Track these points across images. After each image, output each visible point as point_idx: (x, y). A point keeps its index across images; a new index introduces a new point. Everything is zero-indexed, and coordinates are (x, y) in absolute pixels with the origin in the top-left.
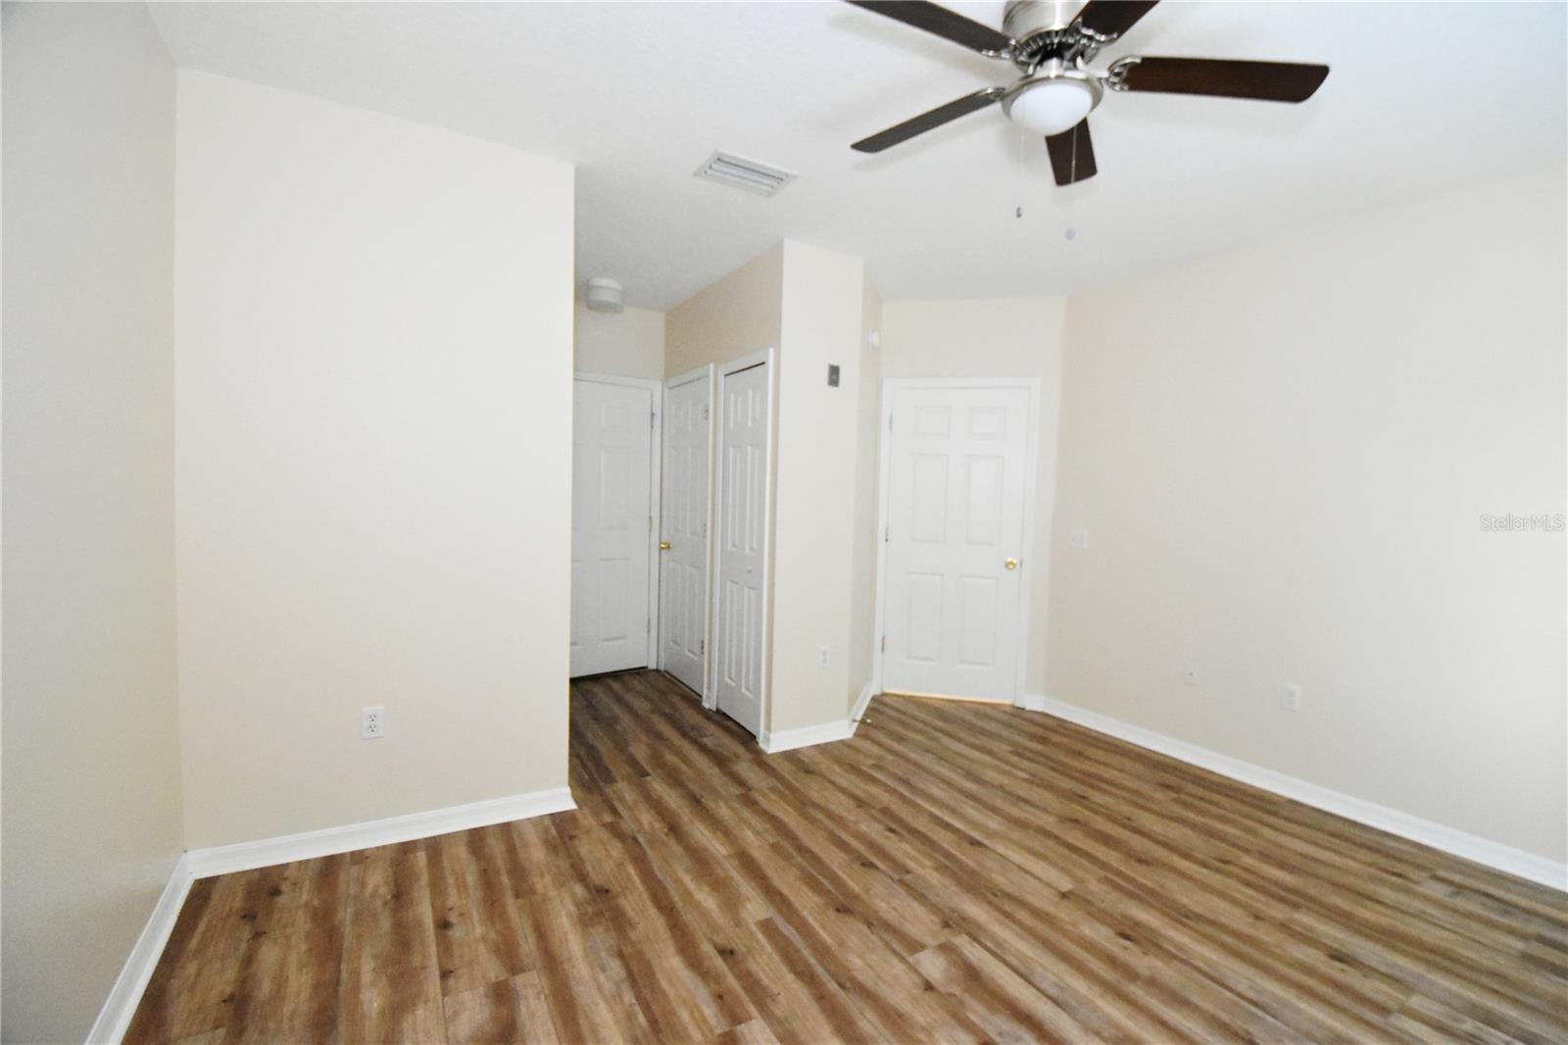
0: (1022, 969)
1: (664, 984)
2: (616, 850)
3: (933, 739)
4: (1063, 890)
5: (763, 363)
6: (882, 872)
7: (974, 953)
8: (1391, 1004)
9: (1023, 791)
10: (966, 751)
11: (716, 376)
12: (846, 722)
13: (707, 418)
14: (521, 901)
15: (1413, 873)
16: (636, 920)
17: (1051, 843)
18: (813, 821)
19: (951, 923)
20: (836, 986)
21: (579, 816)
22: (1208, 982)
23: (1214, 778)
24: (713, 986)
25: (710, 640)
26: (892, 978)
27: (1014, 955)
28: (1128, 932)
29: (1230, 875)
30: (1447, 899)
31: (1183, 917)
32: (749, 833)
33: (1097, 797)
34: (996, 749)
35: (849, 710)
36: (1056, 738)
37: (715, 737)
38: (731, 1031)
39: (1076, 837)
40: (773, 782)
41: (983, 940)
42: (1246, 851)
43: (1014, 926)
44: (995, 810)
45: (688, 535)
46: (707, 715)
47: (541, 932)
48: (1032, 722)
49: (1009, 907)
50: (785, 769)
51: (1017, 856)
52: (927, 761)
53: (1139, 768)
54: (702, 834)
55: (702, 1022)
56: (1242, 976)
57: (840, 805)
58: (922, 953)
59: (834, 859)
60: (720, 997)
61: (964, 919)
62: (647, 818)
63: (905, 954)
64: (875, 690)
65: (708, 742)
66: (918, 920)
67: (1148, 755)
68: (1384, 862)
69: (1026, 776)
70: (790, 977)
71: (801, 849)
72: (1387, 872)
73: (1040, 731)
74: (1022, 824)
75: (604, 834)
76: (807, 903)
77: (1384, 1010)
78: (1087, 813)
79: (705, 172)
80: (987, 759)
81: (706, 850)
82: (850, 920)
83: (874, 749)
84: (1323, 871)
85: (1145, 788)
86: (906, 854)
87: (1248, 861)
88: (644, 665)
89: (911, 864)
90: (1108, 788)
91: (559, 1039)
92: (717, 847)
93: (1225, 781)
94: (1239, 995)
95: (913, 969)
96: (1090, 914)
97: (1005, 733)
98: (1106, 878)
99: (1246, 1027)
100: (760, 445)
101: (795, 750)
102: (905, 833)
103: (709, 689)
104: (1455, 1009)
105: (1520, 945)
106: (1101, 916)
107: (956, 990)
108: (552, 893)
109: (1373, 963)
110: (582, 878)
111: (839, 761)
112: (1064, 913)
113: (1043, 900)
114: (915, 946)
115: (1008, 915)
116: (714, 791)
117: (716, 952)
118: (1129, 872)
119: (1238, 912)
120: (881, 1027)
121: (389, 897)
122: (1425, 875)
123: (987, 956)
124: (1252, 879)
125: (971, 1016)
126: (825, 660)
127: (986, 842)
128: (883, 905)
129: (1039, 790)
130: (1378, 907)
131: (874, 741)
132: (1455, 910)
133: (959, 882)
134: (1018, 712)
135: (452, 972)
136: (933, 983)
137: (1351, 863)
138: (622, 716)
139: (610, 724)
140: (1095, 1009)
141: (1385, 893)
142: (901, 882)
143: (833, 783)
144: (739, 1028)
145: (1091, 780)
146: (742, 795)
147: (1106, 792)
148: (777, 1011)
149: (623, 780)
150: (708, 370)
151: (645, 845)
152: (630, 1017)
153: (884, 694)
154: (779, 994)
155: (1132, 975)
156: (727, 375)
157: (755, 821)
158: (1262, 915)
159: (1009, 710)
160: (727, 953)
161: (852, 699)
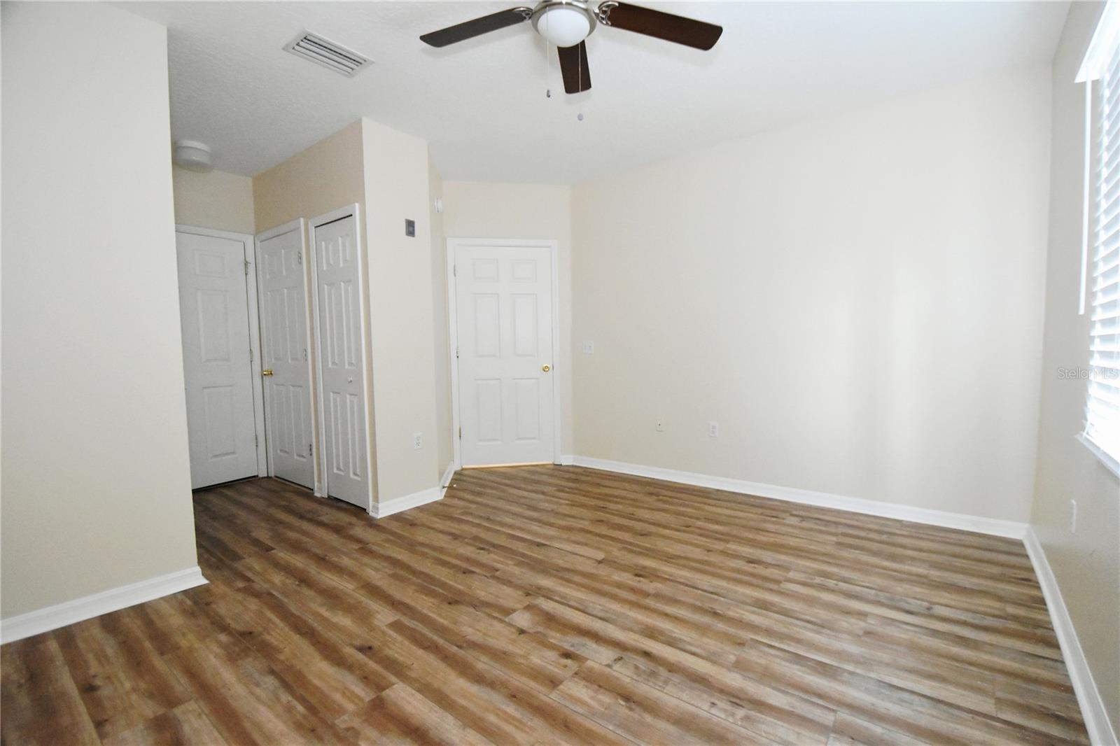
0: (580, 607)
1: (316, 682)
2: (253, 604)
3: (503, 491)
4: (599, 559)
5: (351, 215)
6: (479, 574)
7: (548, 606)
8: (781, 578)
9: (566, 510)
10: (525, 494)
11: (307, 230)
12: (438, 488)
13: (300, 263)
14: (166, 657)
15: (783, 515)
16: (281, 646)
17: (588, 536)
18: (423, 554)
19: (530, 592)
20: (456, 648)
21: (212, 587)
22: (686, 588)
23: (678, 486)
24: (358, 672)
25: (318, 442)
26: (497, 634)
27: (575, 601)
28: (640, 573)
29: (692, 533)
30: (800, 524)
31: (669, 558)
32: (370, 571)
33: (611, 506)
34: (546, 490)
35: (440, 480)
36: (583, 478)
37: (328, 515)
38: (378, 697)
39: (603, 530)
40: (384, 536)
41: (554, 597)
42: (698, 519)
43: (572, 585)
44: (551, 525)
45: (290, 361)
46: (320, 501)
47: (193, 674)
48: (568, 472)
49: (567, 576)
50: (395, 526)
51: (570, 547)
52: (500, 504)
53: (635, 487)
54: (330, 579)
55: (352, 697)
56: (705, 581)
57: (442, 541)
58: (514, 614)
59: (442, 574)
60: (366, 678)
61: (539, 589)
62: (277, 578)
63: (503, 618)
64: (457, 468)
65: (324, 519)
66: (508, 596)
67: (641, 479)
68: (768, 512)
69: (567, 502)
70: (420, 652)
71: (415, 573)
72: (769, 516)
73: (573, 476)
74: (569, 529)
75: (240, 596)
76: (424, 604)
77: (778, 582)
78: (608, 515)
79: (294, 48)
80: (542, 497)
81: (335, 588)
82: (460, 607)
83: (461, 503)
84: (737, 521)
85: (640, 497)
86: (495, 561)
87: (699, 523)
88: (256, 474)
89: (499, 566)
90: (618, 500)
91: (226, 740)
92: (346, 586)
93: (682, 486)
94: (705, 591)
95: (510, 625)
96: (617, 568)
97: (550, 480)
98: (624, 548)
99: (710, 606)
100: (351, 281)
101: (401, 512)
102: (492, 549)
103: (320, 481)
104: (810, 574)
105: (835, 539)
106: (624, 568)
107: (540, 629)
108: (197, 645)
109: (769, 561)
110: (224, 628)
111: (436, 515)
112: (602, 571)
113: (589, 567)
114: (508, 612)
115: (568, 581)
116: (334, 549)
117: (356, 651)
118: (636, 542)
119: (698, 550)
120: (491, 663)
121: (23, 681)
122: (788, 514)
123: (556, 605)
124: (703, 532)
125: (551, 641)
126: (418, 444)
127: (548, 543)
128: (483, 593)
129: (577, 508)
130: (767, 534)
131: (460, 499)
132: (803, 529)
133: (533, 568)
134: (558, 467)
135: (106, 720)
136: (524, 629)
137: (752, 515)
138: (239, 513)
139: (230, 521)
140: (627, 617)
141: (770, 526)
142: (494, 577)
143: (434, 529)
144: (384, 694)
145: (606, 498)
146: (360, 548)
147: (617, 503)
148: (413, 674)
149: (250, 556)
150: (299, 223)
151: (279, 596)
152: (289, 709)
153: (463, 469)
154: (413, 664)
155: (646, 594)
156: (316, 227)
157: (375, 563)
158: (711, 549)
159: (552, 467)
160: (366, 649)
161: (441, 474)
